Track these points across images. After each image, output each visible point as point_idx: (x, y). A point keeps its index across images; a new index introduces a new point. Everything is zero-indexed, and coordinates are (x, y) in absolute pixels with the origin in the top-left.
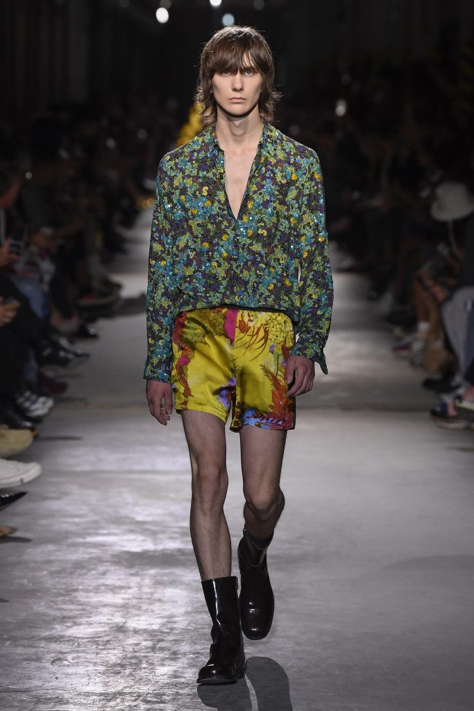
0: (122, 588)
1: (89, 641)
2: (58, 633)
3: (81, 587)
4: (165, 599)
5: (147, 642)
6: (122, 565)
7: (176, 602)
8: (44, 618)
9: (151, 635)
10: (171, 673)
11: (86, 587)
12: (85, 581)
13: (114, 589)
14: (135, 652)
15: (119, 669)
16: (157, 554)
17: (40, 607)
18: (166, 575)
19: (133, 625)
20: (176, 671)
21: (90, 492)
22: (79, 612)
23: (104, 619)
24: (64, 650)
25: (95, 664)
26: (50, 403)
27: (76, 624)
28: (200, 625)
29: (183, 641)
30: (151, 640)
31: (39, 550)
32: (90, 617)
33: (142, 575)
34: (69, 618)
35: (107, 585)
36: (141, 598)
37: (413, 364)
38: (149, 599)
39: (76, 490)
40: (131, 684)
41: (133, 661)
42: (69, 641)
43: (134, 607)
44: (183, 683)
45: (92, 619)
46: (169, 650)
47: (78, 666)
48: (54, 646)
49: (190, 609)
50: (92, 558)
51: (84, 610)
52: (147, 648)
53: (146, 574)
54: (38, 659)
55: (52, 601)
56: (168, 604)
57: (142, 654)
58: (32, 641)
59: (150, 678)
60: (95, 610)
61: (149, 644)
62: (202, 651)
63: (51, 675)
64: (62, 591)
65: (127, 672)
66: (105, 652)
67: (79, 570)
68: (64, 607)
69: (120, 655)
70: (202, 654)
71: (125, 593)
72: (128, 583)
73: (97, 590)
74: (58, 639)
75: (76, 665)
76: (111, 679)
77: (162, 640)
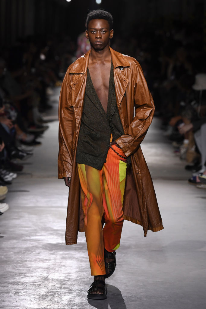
0: (47, 260)
1: (31, 284)
2: (17, 281)
3: (28, 260)
4: (67, 265)
5: (58, 285)
6: (47, 250)
7: (71, 267)
8: (11, 273)
9: (60, 282)
10: (69, 299)
11: (31, 260)
12: (30, 257)
13: (43, 261)
14: (52, 289)
15: (45, 297)
16: (63, 244)
17: (9, 268)
18: (67, 254)
19: (51, 277)
20: (71, 298)
21: (33, 216)
22: (27, 271)
23: (38, 274)
24: (20, 289)
25: (34, 295)
26: (15, 176)
27: (25, 276)
28: (82, 277)
29: (75, 284)
30: (60, 284)
31: (9, 242)
32: (32, 273)
33: (56, 254)
34: (23, 274)
35: (40, 259)
36: (56, 265)
37: (181, 158)
38: (59, 265)
39: (27, 215)
40: (50, 304)
41: (52, 293)
42: (22, 284)
43: (52, 269)
44: (74, 304)
45: (33, 274)
46: (68, 288)
47: (26, 295)
48: (15, 286)
49: (78, 270)
50: (33, 246)
51: (29, 270)
52: (58, 288)
53: (58, 254)
54: (8, 293)
55: (15, 266)
56: (68, 268)
57: (56, 290)
58: (5, 284)
59: (59, 301)
60: (35, 270)
61: (59, 286)
62: (83, 289)
63: (14, 300)
64: (19, 261)
65: (49, 298)
66: (39, 289)
67: (27, 252)
68: (20, 268)
69: (46, 291)
70: (83, 290)
71: (48, 262)
72: (50, 258)
73: (35, 261)
74: (17, 283)
75: (25, 295)
76: (41, 301)
77: (65, 284)
